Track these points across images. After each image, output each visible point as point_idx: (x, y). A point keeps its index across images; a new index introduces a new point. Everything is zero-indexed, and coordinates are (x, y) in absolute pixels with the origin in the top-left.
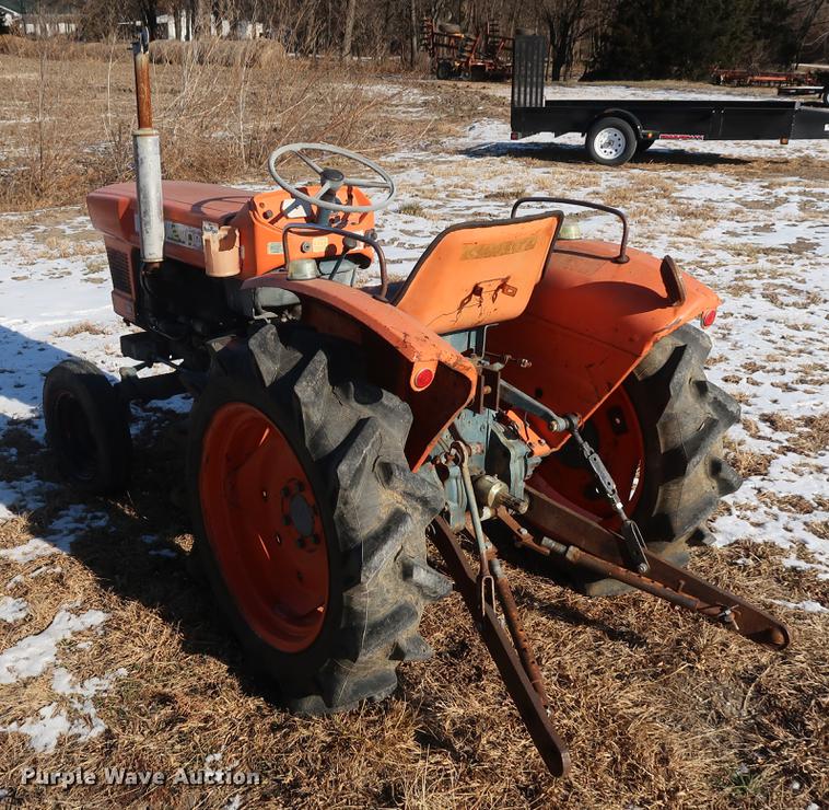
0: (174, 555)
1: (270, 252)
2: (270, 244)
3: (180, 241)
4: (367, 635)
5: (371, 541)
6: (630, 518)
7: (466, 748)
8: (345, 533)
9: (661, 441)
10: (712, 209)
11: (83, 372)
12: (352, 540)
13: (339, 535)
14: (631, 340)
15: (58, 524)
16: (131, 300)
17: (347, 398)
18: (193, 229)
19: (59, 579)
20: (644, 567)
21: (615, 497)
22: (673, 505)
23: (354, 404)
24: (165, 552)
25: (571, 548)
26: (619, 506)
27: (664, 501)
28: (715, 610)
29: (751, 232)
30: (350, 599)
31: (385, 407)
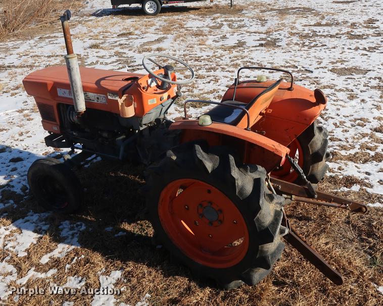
0: (125, 233)
1: (149, 104)
2: (149, 100)
3: (90, 100)
4: (271, 259)
5: (272, 225)
6: (309, 180)
7: (291, 281)
8: (260, 224)
9: (310, 150)
10: (202, 31)
11: (54, 164)
12: (263, 226)
13: (257, 226)
14: (305, 119)
15: (64, 233)
16: (57, 125)
17: (247, 172)
18: (99, 95)
19: (87, 261)
20: (316, 196)
21: (303, 175)
22: (315, 172)
23: (249, 173)
24: (120, 234)
25: (293, 196)
26: (305, 177)
27: (312, 170)
28: (343, 206)
29: (221, 40)
30: (262, 247)
31: (259, 172)
